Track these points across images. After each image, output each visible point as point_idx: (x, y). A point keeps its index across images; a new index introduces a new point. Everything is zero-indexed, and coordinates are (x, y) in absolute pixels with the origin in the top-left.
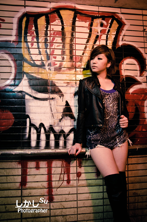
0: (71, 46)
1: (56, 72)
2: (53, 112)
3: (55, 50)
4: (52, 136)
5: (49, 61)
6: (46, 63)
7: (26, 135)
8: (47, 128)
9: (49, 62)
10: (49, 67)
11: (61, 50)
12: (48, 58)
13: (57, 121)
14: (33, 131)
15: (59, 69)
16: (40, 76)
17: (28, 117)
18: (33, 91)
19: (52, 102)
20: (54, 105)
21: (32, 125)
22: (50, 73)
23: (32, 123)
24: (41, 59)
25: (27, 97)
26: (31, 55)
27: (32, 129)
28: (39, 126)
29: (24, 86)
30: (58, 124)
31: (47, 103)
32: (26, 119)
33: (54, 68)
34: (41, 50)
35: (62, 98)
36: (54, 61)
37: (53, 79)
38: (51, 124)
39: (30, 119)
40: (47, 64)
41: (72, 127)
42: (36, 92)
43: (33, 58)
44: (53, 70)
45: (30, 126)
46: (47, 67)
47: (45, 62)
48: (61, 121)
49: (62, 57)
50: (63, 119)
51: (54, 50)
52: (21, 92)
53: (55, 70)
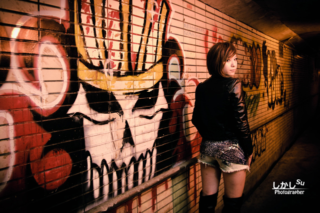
0: (129, 36)
1: (115, 77)
2: (114, 140)
3: (114, 42)
4: (115, 174)
5: (107, 60)
6: (105, 62)
7: (88, 183)
8: (109, 165)
10: (107, 70)
11: (119, 42)
12: (106, 56)
13: (118, 152)
14: (96, 174)
15: (117, 74)
16: (99, 85)
17: (88, 154)
18: (93, 112)
19: (113, 124)
20: (115, 129)
21: (94, 165)
22: (109, 80)
23: (93, 162)
24: (99, 56)
25: (86, 122)
26: (88, 49)
27: (94, 171)
28: (101, 165)
29: (81, 105)
30: (120, 156)
31: (107, 127)
32: (87, 157)
33: (114, 72)
34: (98, 40)
35: (122, 116)
36: (112, 61)
37: (112, 89)
38: (113, 158)
39: (91, 157)
40: (105, 66)
41: (132, 157)
42: (95, 112)
43: (89, 54)
44: (113, 74)
45: (91, 168)
46: (105, 70)
47: (103, 61)
48: (123, 150)
49: (120, 53)
50: (124, 148)
52: (78, 114)
53: (114, 75)
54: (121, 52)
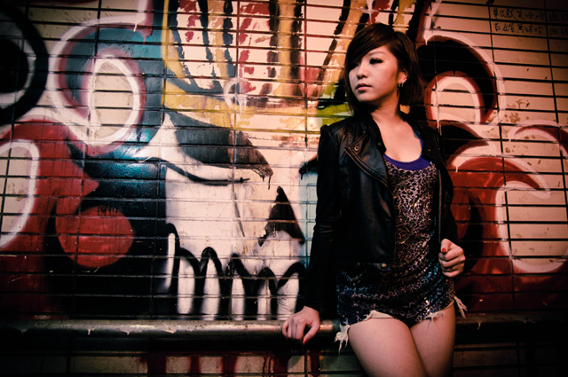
0: (294, 40)
1: (252, 108)
2: (241, 219)
3: (250, 50)
4: (238, 286)
5: (234, 79)
6: (225, 83)
7: (165, 279)
8: (223, 263)
9: (234, 81)
10: (232, 95)
11: (268, 51)
12: (233, 73)
13: (252, 243)
14: (186, 269)
15: (260, 102)
16: (209, 119)
17: (172, 229)
18: (189, 160)
19: (241, 190)
20: (245, 198)
21: (182, 253)
22: (235, 112)
23: (181, 246)
24: (213, 73)
25: (171, 175)
26: (186, 63)
27: (182, 264)
28: (203, 255)
29: (164, 144)
30: (255, 251)
31: (224, 192)
32: (167, 235)
33: (248, 99)
34: (213, 50)
35: (267, 178)
36: (246, 80)
37: (243, 126)
38: (235, 251)
39: (177, 236)
40: (227, 88)
41: (293, 261)
42: (196, 161)
43: (190, 71)
44: (245, 102)
45: (176, 255)
46: (228, 97)
47: (222, 82)
48: (265, 243)
49: (268, 68)
50: (269, 238)
51: (248, 52)
52: (155, 161)
53: (249, 104)
54: (272, 67)
